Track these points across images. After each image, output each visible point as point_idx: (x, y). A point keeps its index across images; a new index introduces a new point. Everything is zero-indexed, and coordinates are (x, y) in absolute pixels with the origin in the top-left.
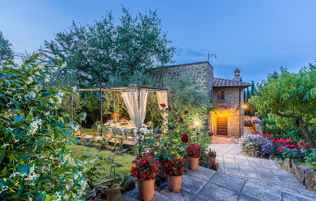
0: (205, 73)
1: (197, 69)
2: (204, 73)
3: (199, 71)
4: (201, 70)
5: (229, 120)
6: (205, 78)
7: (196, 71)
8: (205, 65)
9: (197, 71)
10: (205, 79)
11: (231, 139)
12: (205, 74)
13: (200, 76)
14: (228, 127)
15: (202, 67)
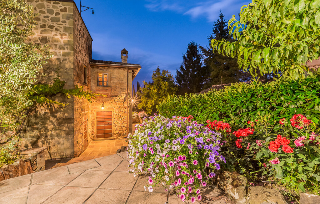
0: (67, 21)
1: (50, 11)
2: (65, 22)
3: (54, 15)
4: (60, 16)
5: (114, 115)
6: (67, 32)
7: (48, 15)
8: (67, 7)
9: (51, 16)
10: (67, 34)
11: (116, 141)
12: (67, 25)
13: (56, 26)
14: (113, 124)
15: (62, 10)
